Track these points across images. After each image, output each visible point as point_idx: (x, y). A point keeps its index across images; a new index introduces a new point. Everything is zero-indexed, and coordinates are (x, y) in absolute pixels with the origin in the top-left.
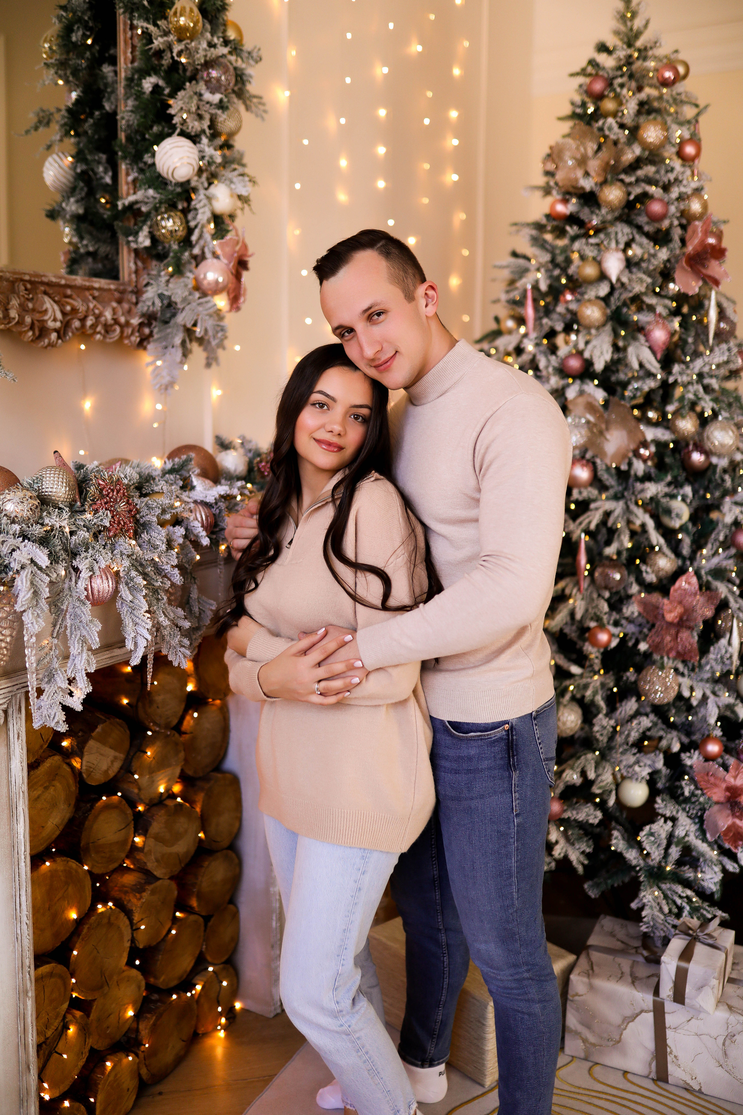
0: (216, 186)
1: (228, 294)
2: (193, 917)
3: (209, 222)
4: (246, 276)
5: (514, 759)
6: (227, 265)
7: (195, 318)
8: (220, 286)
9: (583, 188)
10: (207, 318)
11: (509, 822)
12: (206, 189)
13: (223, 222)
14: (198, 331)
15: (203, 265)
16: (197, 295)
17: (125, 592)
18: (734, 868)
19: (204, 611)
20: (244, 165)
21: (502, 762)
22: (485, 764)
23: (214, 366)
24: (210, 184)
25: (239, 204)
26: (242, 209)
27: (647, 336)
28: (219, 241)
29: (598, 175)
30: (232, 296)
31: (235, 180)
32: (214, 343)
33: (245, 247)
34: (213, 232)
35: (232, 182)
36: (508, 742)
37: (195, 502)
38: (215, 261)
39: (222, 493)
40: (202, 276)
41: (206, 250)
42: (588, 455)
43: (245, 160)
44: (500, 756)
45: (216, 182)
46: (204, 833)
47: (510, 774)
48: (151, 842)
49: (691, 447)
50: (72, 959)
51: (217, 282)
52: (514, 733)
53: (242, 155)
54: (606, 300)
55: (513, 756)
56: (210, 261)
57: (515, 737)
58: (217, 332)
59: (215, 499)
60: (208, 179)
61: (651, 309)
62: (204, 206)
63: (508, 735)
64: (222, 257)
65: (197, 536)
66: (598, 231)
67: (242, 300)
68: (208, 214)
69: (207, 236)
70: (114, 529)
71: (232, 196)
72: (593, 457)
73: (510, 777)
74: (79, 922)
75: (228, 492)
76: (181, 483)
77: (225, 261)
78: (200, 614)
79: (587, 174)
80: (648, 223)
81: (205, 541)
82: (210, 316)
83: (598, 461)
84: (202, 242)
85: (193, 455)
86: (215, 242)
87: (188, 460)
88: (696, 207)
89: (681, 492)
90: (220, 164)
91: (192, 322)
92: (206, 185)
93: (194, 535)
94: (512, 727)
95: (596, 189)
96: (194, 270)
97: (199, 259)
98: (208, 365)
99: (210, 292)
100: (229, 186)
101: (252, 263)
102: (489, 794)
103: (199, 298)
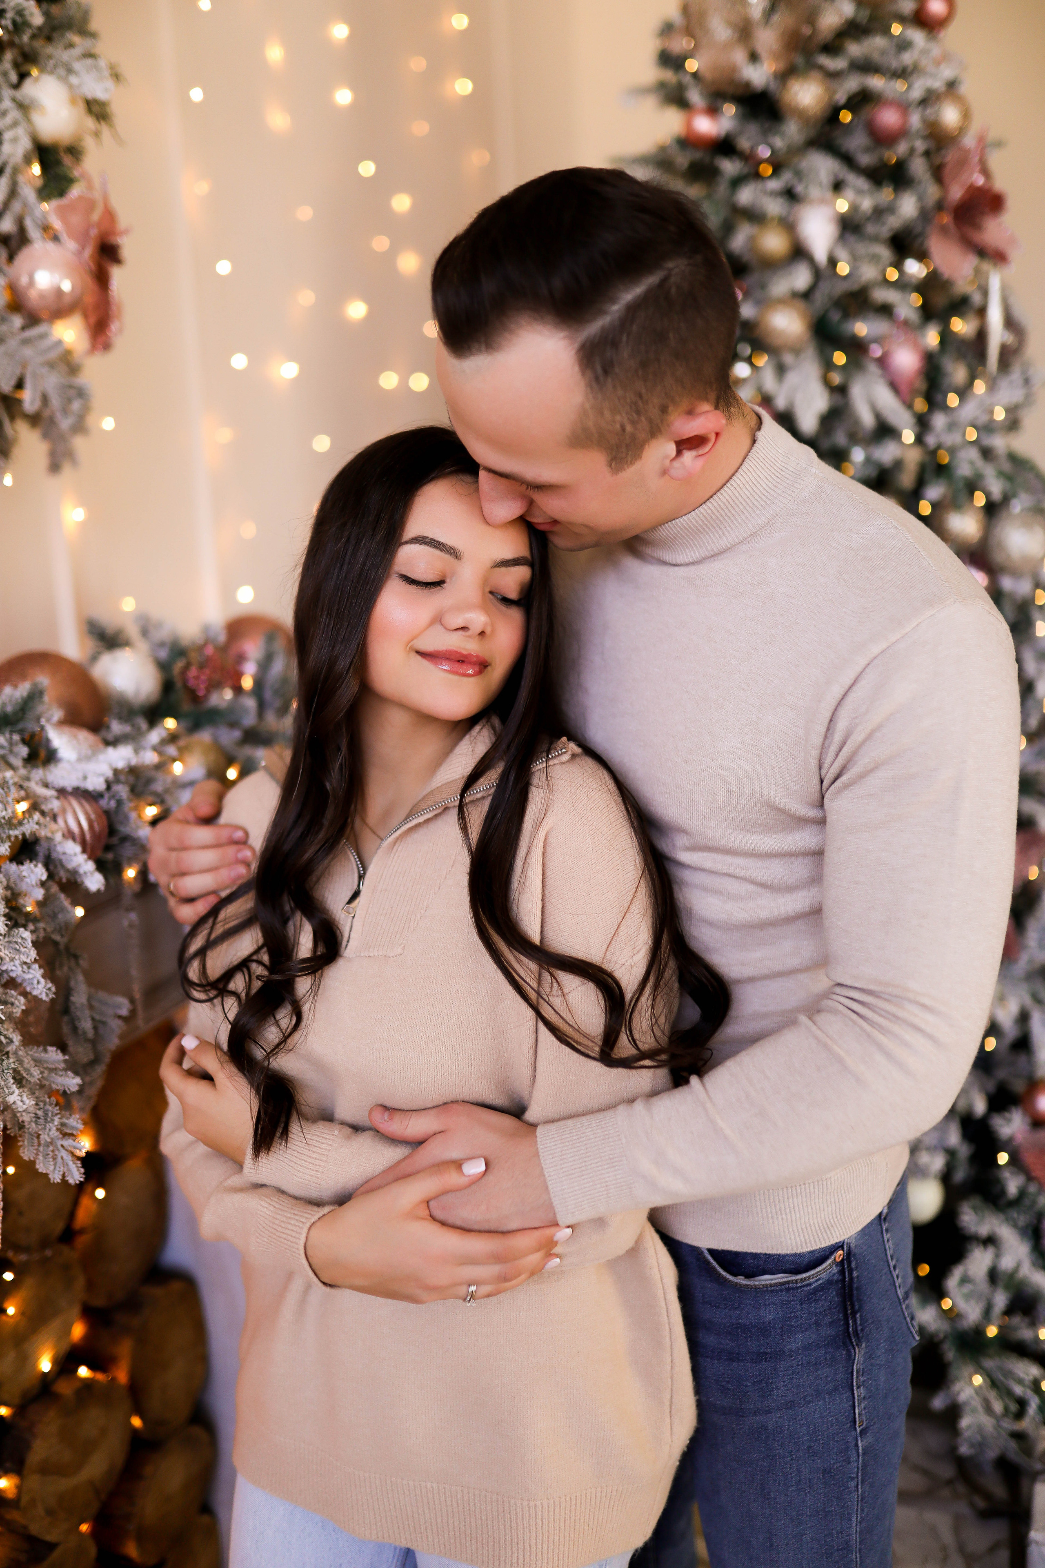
0: (37, 80)
1: (86, 316)
3: (28, 161)
4: (118, 276)
5: (855, 1321)
6: (79, 253)
7: (18, 372)
8: (67, 300)
9: (747, 85)
10: (44, 370)
11: (847, 1449)
12: (17, 86)
13: (58, 163)
14: (29, 399)
15: (24, 257)
16: (17, 321)
19: (104, 1023)
20: (93, 35)
21: (831, 1332)
22: (797, 1341)
23: (67, 471)
24: (23, 76)
25: (90, 123)
26: (97, 134)
27: (883, 362)
28: (55, 203)
29: (776, 56)
30: (93, 320)
31: (77, 66)
32: (65, 424)
33: (110, 215)
34: (39, 183)
35: (70, 71)
36: (844, 1287)
37: (62, 792)
38: (51, 246)
39: (121, 765)
40: (24, 281)
41: (29, 223)
43: (94, 25)
44: (828, 1319)
45: (35, 72)
46: (142, 1418)
47: (848, 1351)
48: (34, 1479)
51: (59, 292)
52: (854, 1264)
53: (86, 15)
54: (806, 295)
55: (854, 1313)
56: (39, 246)
57: (855, 1274)
58: (69, 400)
59: (106, 780)
60: (16, 65)
61: (886, 310)
62: (15, 124)
63: (842, 1272)
64: (64, 237)
65: (75, 872)
66: (778, 167)
67: (114, 327)
68: (25, 144)
69: (28, 192)
71: (73, 101)
73: (850, 1359)
75: (134, 762)
76: (24, 751)
77: (71, 245)
78: (95, 1028)
79: (754, 57)
80: (867, 150)
81: (94, 882)
82: (51, 365)
84: (16, 206)
85: (44, 680)
86: (45, 206)
87: (35, 696)
88: (950, 116)
90: (40, 29)
91: (13, 382)
92: (14, 77)
93: (68, 871)
94: (849, 1255)
95: (773, 86)
96: (5, 268)
97: (14, 243)
98: (55, 467)
99: (44, 315)
100: (64, 80)
101: (128, 247)
102: (804, 1398)
103: (24, 328)
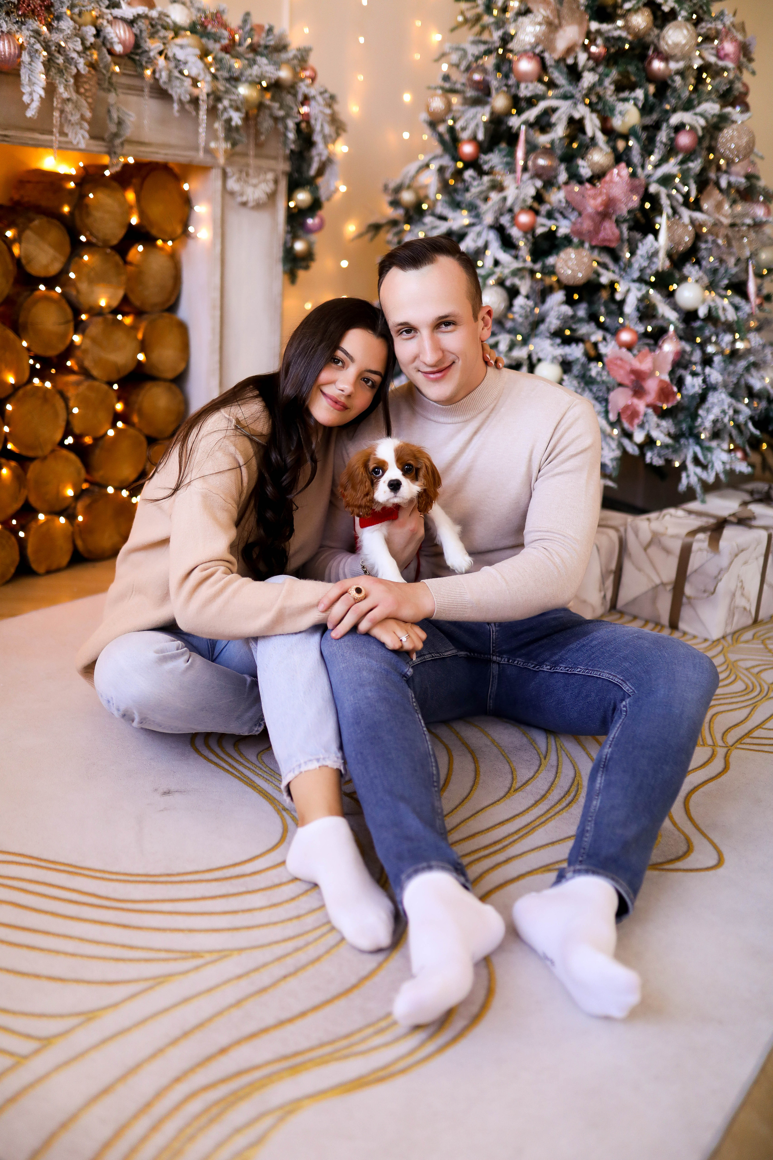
2: (131, 431)
17: (25, 57)
18: (634, 450)
37: (116, 17)
42: (538, 50)
46: (145, 356)
48: (88, 342)
49: (650, 52)
50: (7, 414)
59: (134, 16)
70: (23, 8)
72: (543, 52)
74: (15, 388)
81: (118, 48)
83: (546, 55)
89: (633, 95)
93: (109, 42)
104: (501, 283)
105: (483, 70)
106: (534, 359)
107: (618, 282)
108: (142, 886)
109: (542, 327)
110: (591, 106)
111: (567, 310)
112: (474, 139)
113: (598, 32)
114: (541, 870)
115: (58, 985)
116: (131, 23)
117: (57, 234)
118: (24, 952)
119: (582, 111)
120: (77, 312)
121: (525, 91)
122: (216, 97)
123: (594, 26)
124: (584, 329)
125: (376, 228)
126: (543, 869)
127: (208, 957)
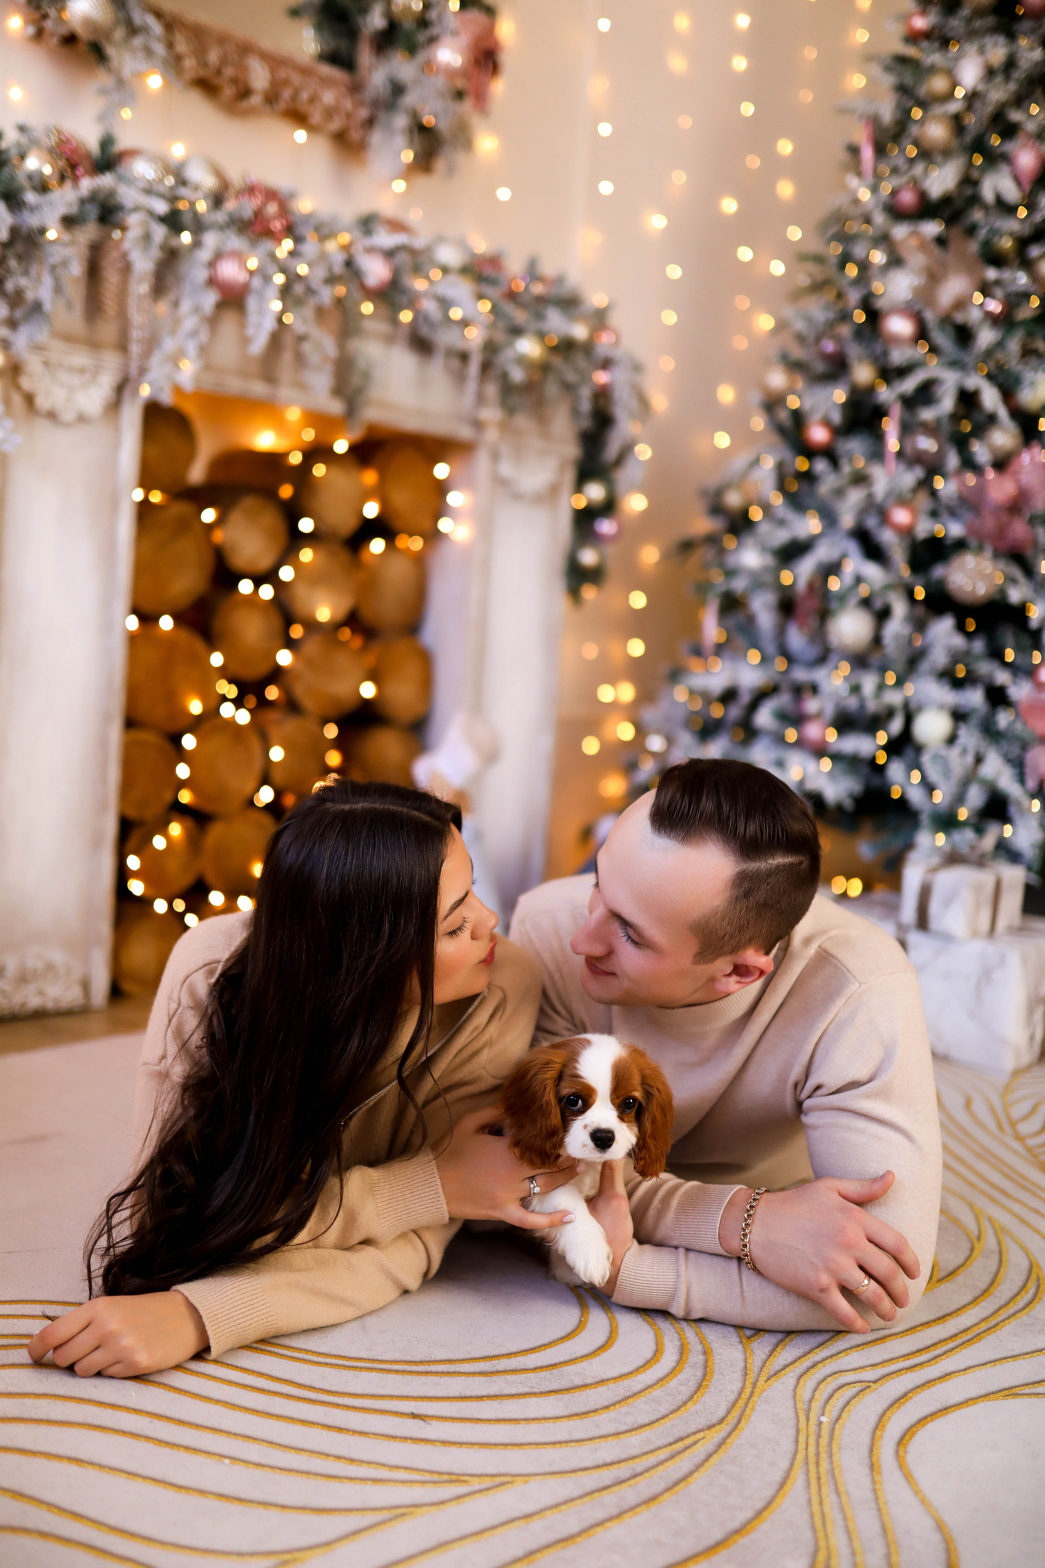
42: (915, 307)
59: (393, 248)
72: (922, 309)
83: (927, 313)
104: (866, 603)
105: (837, 339)
106: (913, 706)
107: (1031, 602)
108: (365, 1375)
109: (924, 666)
110: (990, 377)
111: (958, 641)
112: (826, 423)
113: (998, 283)
114: (1003, 1393)
115: (236, 1507)
116: (389, 254)
117: (271, 519)
118: (182, 1455)
119: (975, 381)
120: (288, 619)
121: (898, 356)
122: (491, 348)
123: (992, 274)
124: (985, 667)
125: (687, 546)
126: (1006, 1392)
127: (476, 1484)
